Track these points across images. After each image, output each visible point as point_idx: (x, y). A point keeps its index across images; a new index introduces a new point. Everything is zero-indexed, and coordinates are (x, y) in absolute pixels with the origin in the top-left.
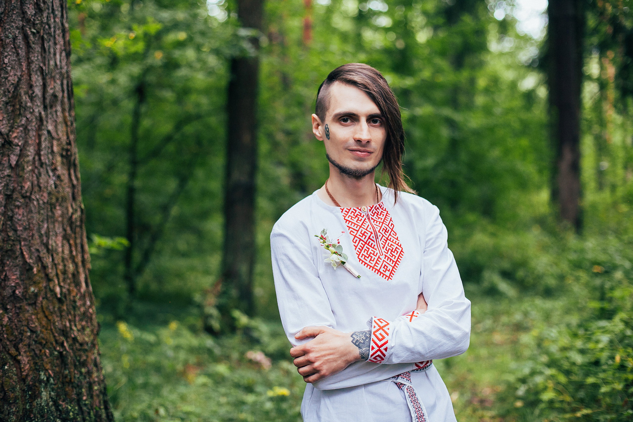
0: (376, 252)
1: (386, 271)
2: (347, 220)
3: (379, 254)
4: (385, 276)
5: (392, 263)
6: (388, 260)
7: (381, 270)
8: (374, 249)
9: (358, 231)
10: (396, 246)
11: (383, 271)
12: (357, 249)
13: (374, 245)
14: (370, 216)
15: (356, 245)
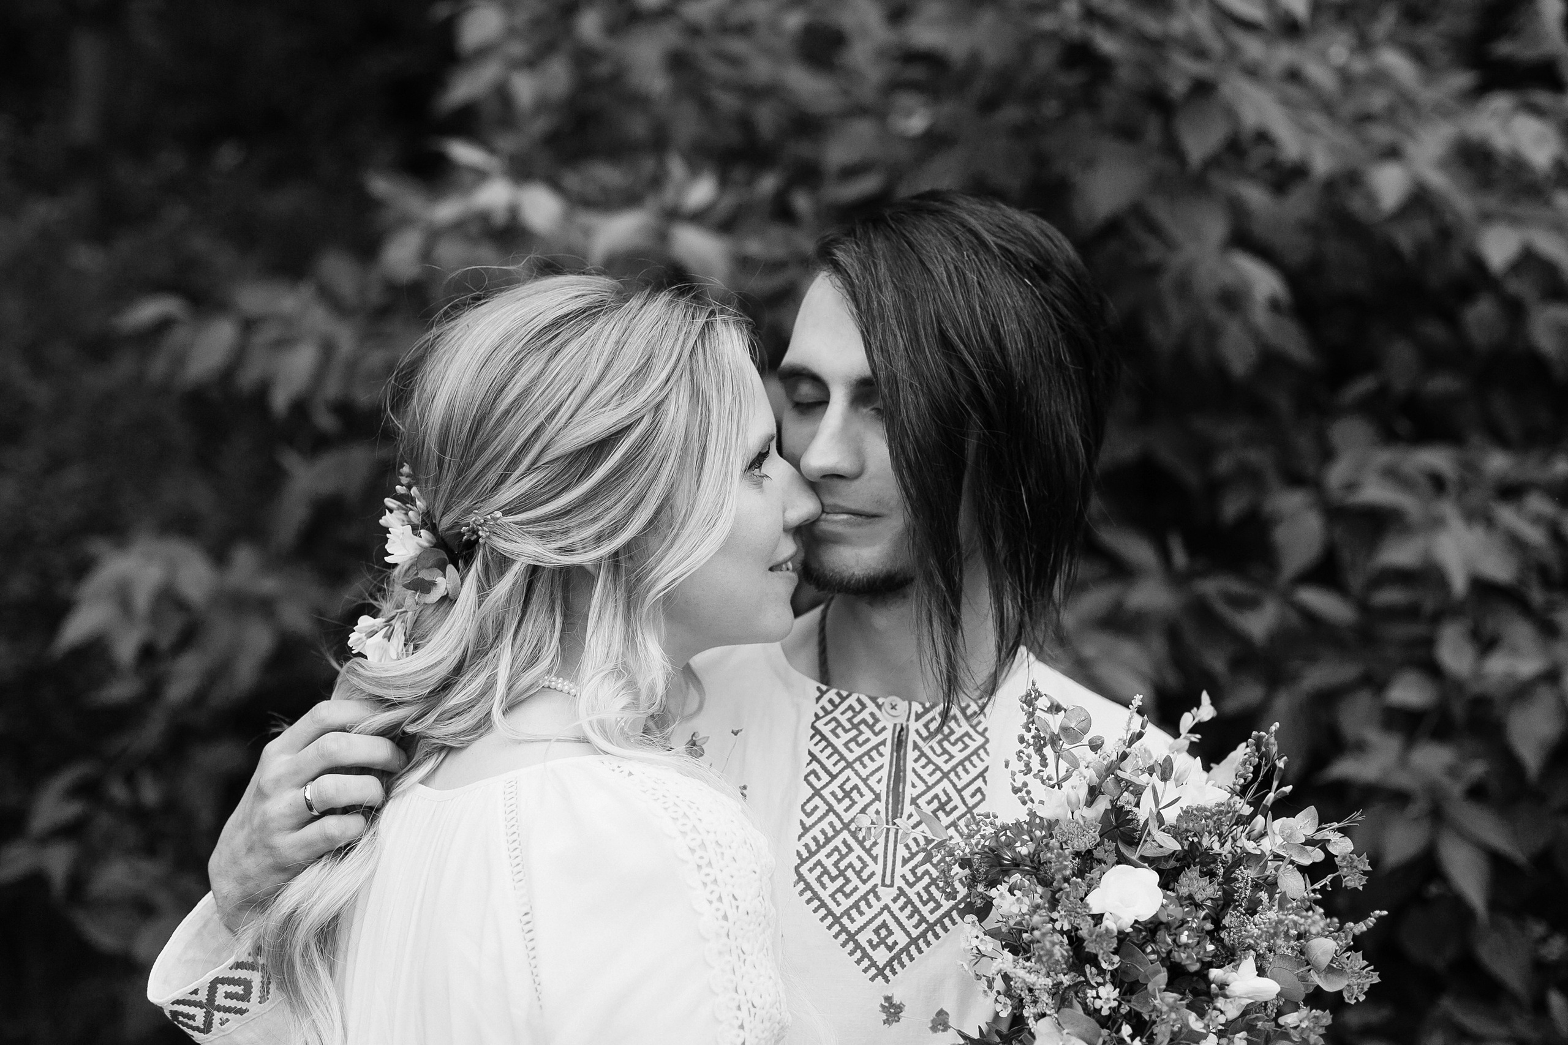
0: (872, 866)
1: (878, 945)
2: (817, 732)
3: (876, 879)
4: (866, 963)
5: (916, 927)
6: (902, 909)
7: (862, 939)
8: (871, 856)
9: (834, 777)
11: (870, 942)
12: (807, 839)
13: (875, 844)
14: (913, 736)
15: (808, 822)
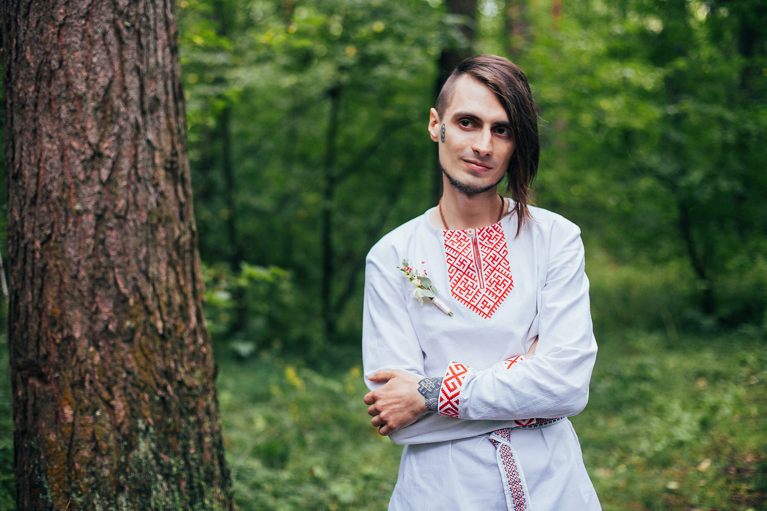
0: (476, 284)
1: (484, 307)
2: (447, 246)
3: (479, 287)
4: (482, 314)
5: (495, 299)
6: (489, 294)
7: (479, 307)
8: (475, 281)
9: (456, 259)
10: (504, 277)
11: (482, 307)
12: (453, 280)
13: (475, 276)
14: (479, 241)
15: (452, 275)
